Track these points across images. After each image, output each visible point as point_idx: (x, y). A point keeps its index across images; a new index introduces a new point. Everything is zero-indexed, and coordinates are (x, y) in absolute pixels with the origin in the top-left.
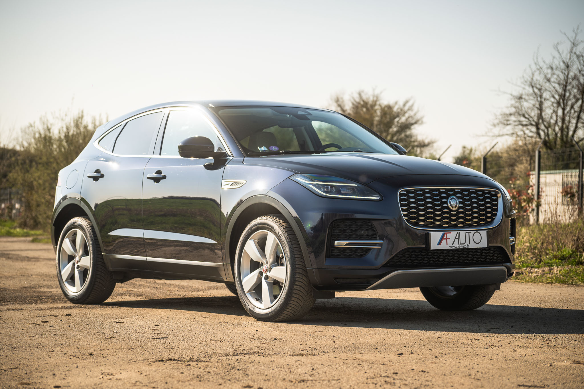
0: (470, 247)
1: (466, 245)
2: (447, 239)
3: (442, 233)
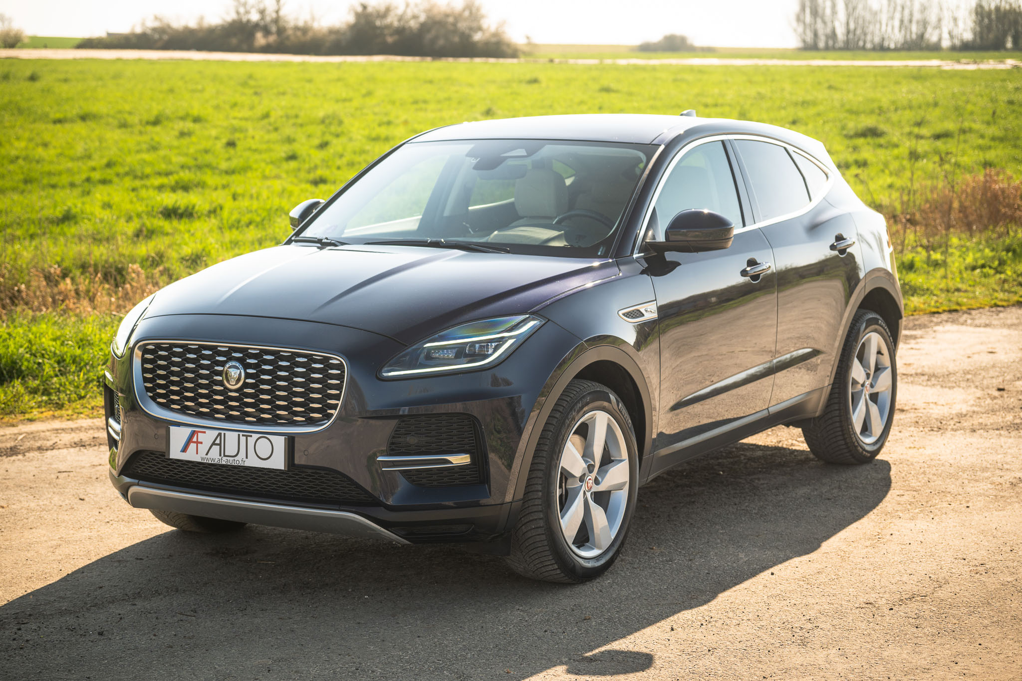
2: (197, 443)
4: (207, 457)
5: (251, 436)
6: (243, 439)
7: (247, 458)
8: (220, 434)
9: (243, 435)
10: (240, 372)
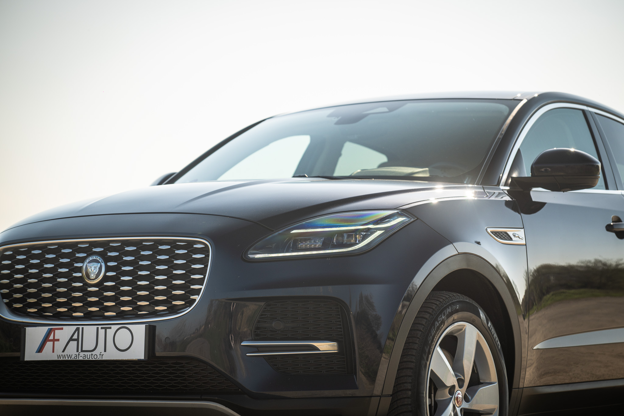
0: (105, 358)
1: (96, 352)
2: (54, 340)
3: (46, 329)
4: (63, 354)
5: (110, 328)
6: (101, 332)
7: (105, 351)
8: (78, 329)
9: (102, 328)
10: (101, 266)
